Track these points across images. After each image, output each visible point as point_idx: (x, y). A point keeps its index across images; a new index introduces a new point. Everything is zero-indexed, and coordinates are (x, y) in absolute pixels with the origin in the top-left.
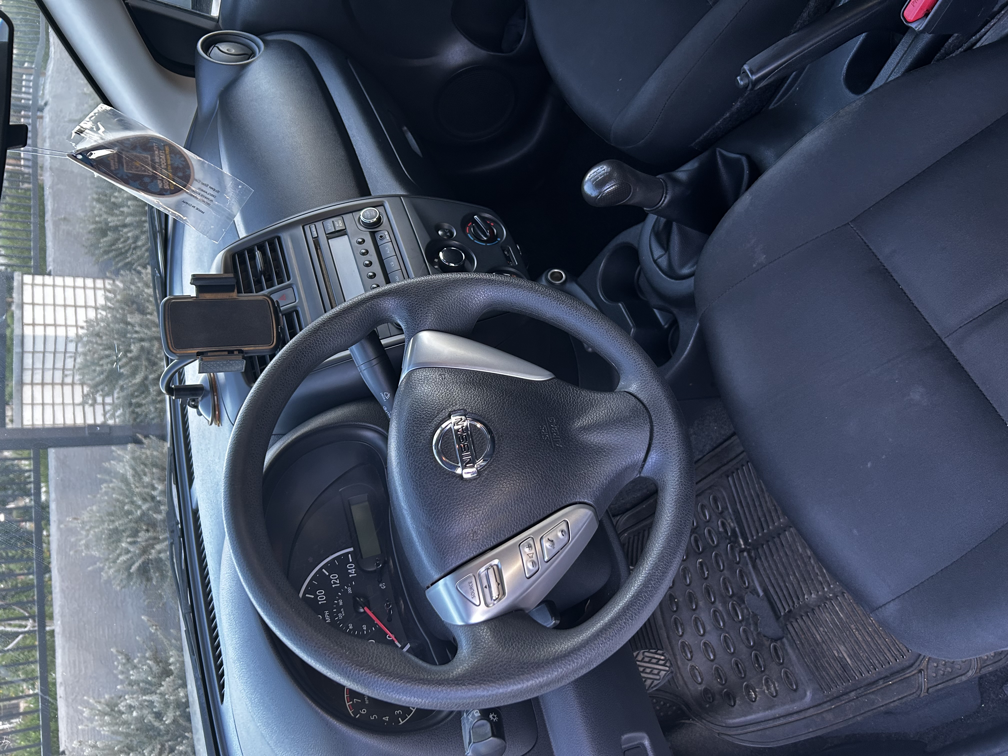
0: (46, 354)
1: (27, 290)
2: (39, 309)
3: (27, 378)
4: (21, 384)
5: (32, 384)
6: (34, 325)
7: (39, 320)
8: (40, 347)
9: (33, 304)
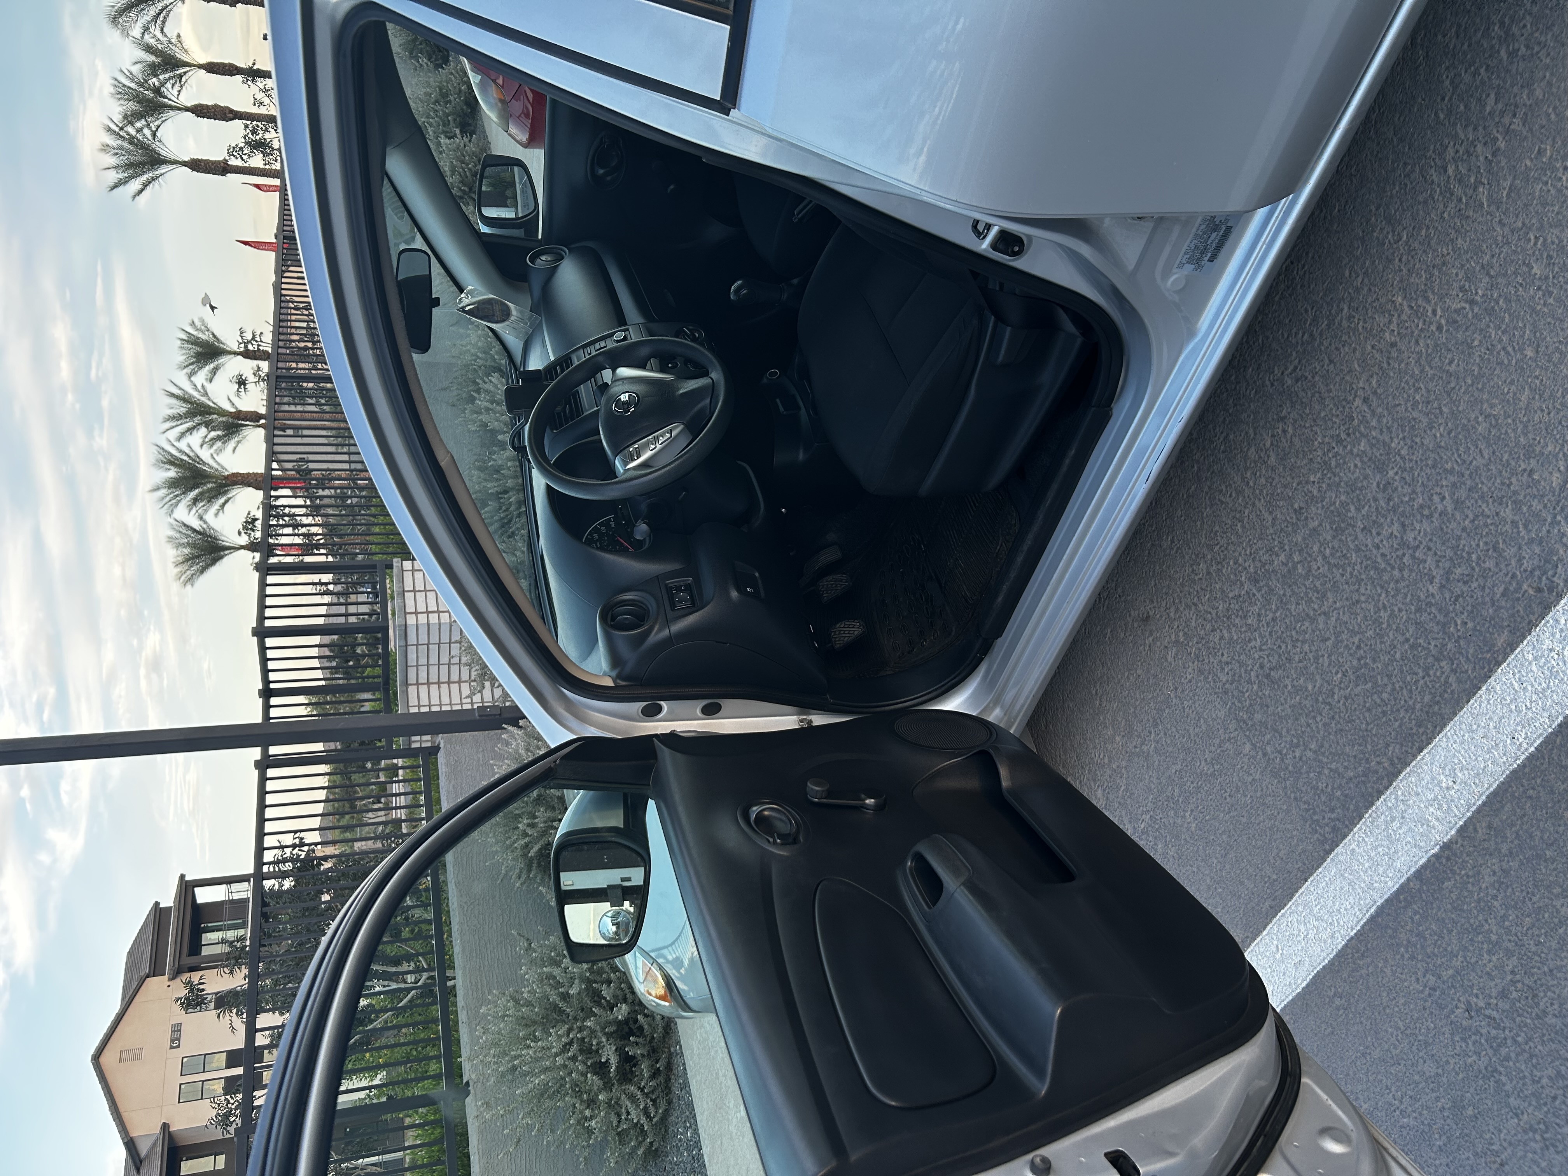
0: (430, 646)
1: (408, 576)
2: (420, 597)
3: (412, 679)
4: (406, 684)
5: (418, 684)
6: (416, 613)
7: (421, 608)
8: (423, 639)
9: (414, 591)
